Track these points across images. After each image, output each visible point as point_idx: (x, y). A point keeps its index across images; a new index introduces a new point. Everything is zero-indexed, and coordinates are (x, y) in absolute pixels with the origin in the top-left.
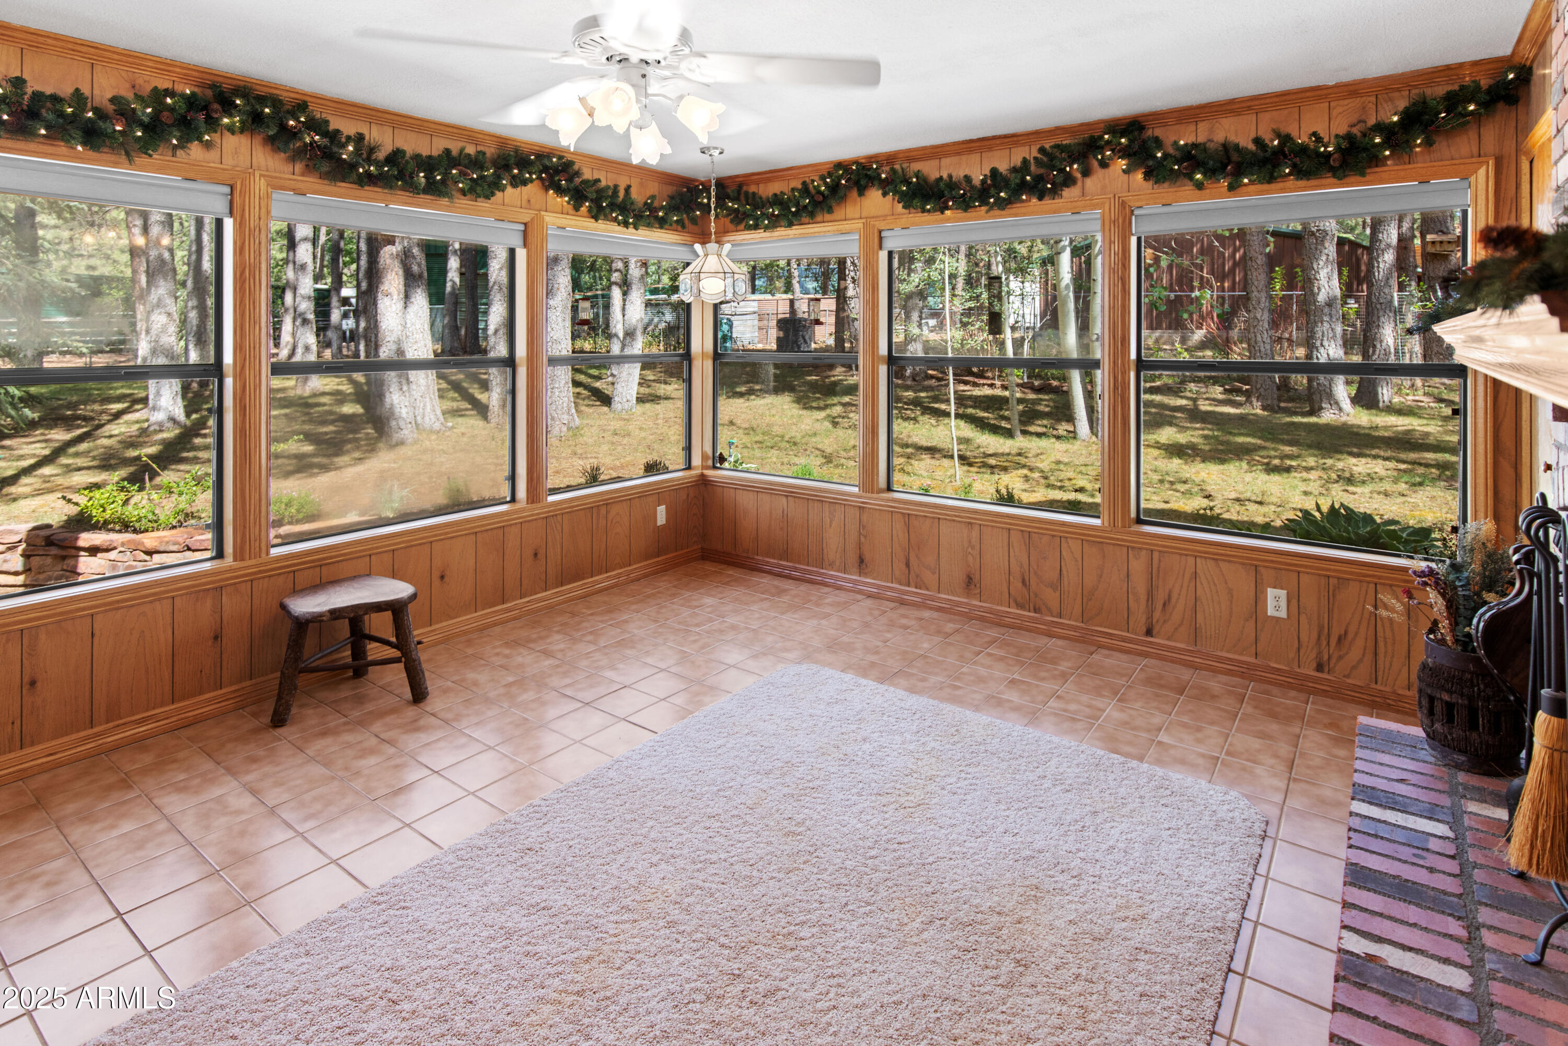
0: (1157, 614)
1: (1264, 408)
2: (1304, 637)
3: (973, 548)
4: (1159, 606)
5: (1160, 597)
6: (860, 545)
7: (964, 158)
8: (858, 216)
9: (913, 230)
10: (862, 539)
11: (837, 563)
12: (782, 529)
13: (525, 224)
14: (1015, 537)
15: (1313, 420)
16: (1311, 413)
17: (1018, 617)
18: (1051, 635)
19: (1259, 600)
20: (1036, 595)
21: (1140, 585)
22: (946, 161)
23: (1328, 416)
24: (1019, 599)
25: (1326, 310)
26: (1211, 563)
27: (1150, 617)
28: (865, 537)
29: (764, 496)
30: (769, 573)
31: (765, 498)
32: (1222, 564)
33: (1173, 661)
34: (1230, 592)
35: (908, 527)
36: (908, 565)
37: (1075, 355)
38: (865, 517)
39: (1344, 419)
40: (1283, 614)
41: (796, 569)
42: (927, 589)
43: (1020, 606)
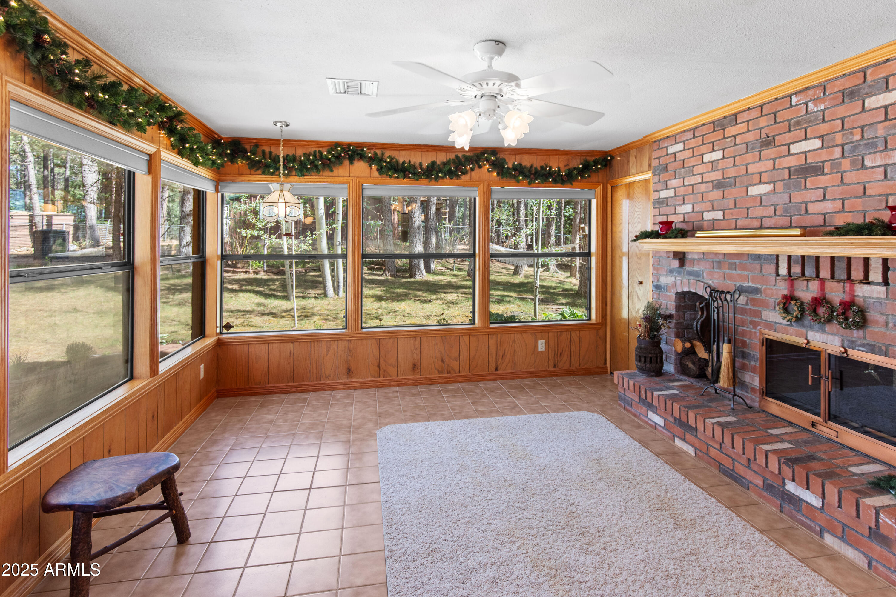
0: (500, 361)
1: (391, 276)
2: (550, 357)
3: (416, 349)
4: (501, 357)
5: (501, 354)
6: (348, 362)
7: (413, 153)
8: (348, 175)
9: (379, 186)
10: (350, 358)
11: (332, 376)
12: (289, 363)
13: (150, 155)
14: (438, 339)
15: (413, 280)
16: (411, 276)
17: (440, 378)
18: (456, 382)
19: (536, 345)
20: (448, 365)
21: (493, 351)
22: (403, 153)
23: (418, 278)
24: (440, 369)
25: (418, 231)
26: (520, 335)
27: (497, 363)
28: (352, 356)
29: (274, 345)
30: (281, 392)
31: (276, 346)
32: (524, 335)
33: (507, 379)
34: (526, 345)
35: (379, 346)
36: (379, 366)
37: (326, 252)
38: (351, 346)
39: (424, 278)
40: (544, 349)
41: (301, 386)
42: (390, 376)
43: (440, 372)
